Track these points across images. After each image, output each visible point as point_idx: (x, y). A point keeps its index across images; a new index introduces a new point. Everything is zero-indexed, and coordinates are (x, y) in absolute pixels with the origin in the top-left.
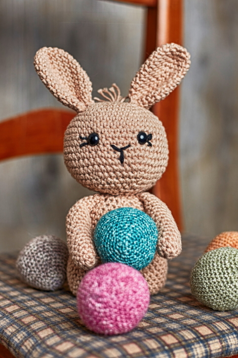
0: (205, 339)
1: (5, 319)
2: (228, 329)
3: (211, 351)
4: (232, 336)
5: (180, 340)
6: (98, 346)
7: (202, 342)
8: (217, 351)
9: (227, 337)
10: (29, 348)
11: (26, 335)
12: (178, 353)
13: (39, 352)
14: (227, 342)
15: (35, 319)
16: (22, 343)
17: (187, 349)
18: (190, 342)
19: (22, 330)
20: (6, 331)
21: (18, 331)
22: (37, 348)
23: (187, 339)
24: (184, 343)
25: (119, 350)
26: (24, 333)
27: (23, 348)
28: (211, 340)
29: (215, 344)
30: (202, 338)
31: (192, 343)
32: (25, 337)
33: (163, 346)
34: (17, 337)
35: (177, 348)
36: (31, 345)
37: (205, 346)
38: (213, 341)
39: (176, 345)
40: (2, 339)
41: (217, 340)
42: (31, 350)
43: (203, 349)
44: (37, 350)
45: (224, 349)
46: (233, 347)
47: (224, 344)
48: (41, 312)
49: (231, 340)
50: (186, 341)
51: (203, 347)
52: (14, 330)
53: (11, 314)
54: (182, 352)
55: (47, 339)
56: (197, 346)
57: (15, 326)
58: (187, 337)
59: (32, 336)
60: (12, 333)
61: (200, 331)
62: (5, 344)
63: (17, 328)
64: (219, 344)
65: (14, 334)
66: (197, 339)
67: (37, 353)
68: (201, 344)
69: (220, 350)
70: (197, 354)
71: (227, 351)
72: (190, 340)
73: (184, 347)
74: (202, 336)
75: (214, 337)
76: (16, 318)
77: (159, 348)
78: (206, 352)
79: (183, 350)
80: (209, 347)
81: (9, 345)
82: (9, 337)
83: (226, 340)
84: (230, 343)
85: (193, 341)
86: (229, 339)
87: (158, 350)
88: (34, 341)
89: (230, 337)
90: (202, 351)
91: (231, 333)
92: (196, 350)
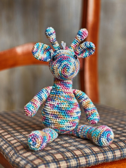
0: (96, 153)
1: (3, 141)
2: (108, 149)
3: (98, 159)
4: (110, 152)
5: (83, 153)
6: (42, 154)
7: (94, 154)
8: (102, 159)
9: (107, 153)
10: (12, 154)
11: (11, 149)
12: (81, 159)
13: (16, 157)
14: (107, 155)
15: (17, 141)
16: (9, 152)
17: (86, 157)
18: (88, 154)
19: (10, 146)
20: (3, 147)
21: (8, 147)
22: (15, 155)
23: (87, 153)
24: (85, 155)
25: (52, 157)
26: (10, 148)
27: (9, 154)
28: (99, 154)
29: (101, 156)
30: (94, 153)
31: (89, 155)
32: (11, 150)
33: (74, 156)
34: (7, 150)
35: (81, 157)
36: (13, 153)
37: (95, 157)
38: (100, 154)
39: (81, 155)
40: (1, 151)
41: (102, 154)
42: (12, 156)
43: (94, 158)
44: (15, 156)
45: (105, 158)
46: (110, 158)
47: (105, 156)
48: (20, 138)
49: (109, 154)
50: (86, 153)
51: (94, 157)
52: (6, 146)
53: (6, 139)
54: (83, 159)
55: (20, 151)
56: (91, 156)
57: (7, 144)
58: (87, 152)
59: (14, 149)
60: (5, 148)
61: (94, 149)
62: (2, 153)
63: (8, 145)
64: (103, 156)
65: (6, 148)
66: (92, 153)
67: (15, 157)
68: (94, 156)
69: (103, 159)
70: (91, 160)
71: (107, 159)
72: (88, 153)
73: (85, 156)
74: (94, 152)
75: (101, 152)
76: (8, 141)
77: (72, 156)
78: (96, 159)
79: (84, 158)
80: (98, 157)
81: (3, 153)
82: (4, 150)
83: (107, 154)
84: (108, 156)
85: (90, 154)
86: (108, 154)
87: (71, 158)
88: (14, 152)
89: (109, 153)
90: (94, 159)
91: (109, 151)
92: (91, 158)
